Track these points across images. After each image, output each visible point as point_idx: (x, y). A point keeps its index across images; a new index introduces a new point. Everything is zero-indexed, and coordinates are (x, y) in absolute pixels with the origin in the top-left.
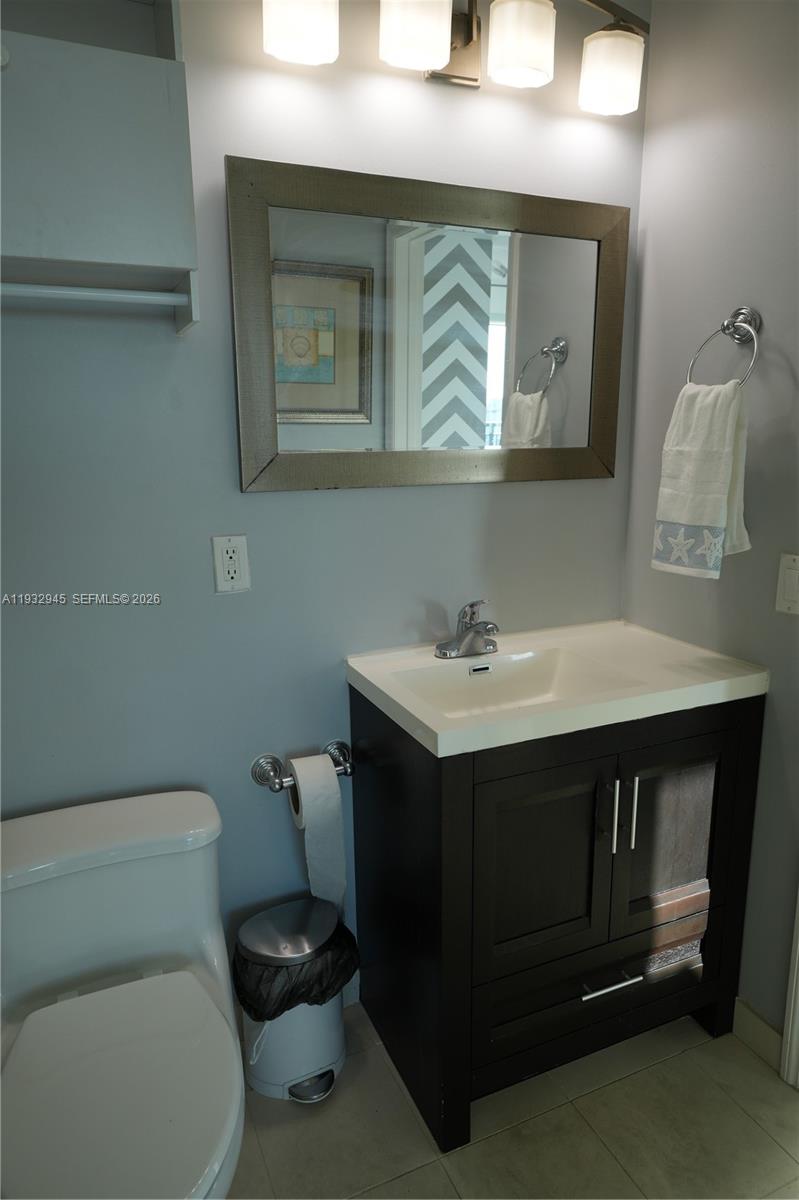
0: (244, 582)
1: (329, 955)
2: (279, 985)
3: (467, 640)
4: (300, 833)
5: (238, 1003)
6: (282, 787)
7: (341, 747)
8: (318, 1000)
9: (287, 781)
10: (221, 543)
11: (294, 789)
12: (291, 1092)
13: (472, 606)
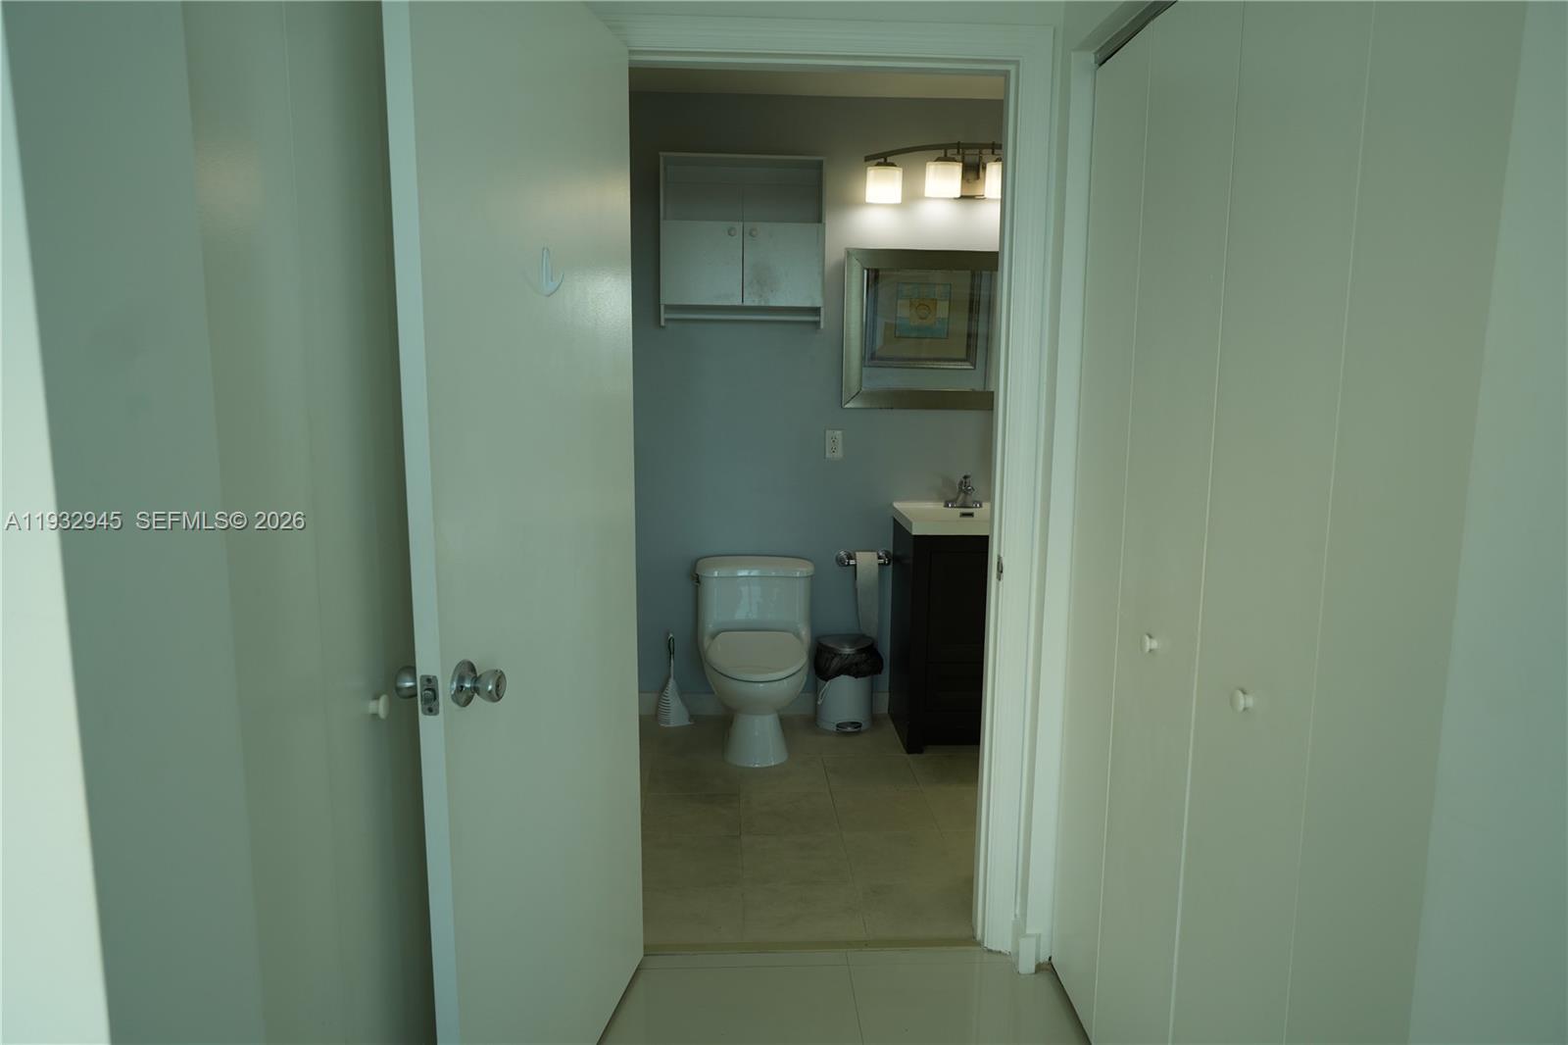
0: (839, 454)
1: (864, 655)
2: (835, 663)
3: (960, 498)
4: (856, 590)
5: (814, 671)
6: (849, 564)
7: (887, 554)
8: (856, 676)
9: (852, 562)
10: (829, 433)
11: (855, 566)
12: (838, 726)
13: (965, 477)
